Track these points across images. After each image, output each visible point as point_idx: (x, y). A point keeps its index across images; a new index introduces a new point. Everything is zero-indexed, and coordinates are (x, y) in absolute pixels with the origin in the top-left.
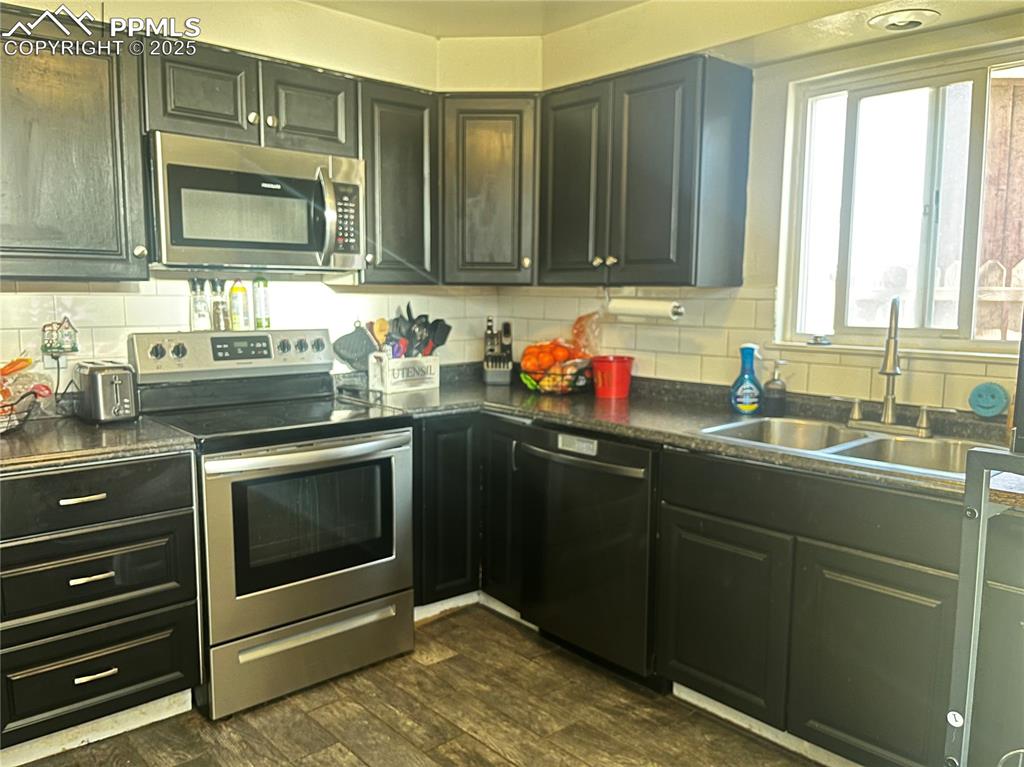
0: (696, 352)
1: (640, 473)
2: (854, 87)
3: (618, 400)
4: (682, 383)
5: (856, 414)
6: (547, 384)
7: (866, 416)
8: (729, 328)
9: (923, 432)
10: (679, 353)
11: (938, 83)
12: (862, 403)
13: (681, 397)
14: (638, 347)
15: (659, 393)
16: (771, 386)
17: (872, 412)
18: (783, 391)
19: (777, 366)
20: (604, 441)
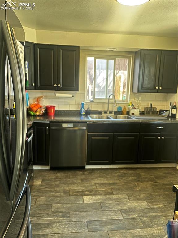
0: (68, 104)
1: (85, 128)
2: (95, 57)
3: (53, 115)
4: (66, 110)
5: (103, 113)
6: (38, 113)
7: (104, 113)
8: (75, 99)
9: (113, 115)
10: (64, 104)
11: (108, 59)
12: (104, 111)
13: (66, 113)
14: (54, 103)
15: (61, 113)
16: (88, 109)
17: (105, 112)
18: (90, 110)
19: (89, 106)
20: (74, 124)
